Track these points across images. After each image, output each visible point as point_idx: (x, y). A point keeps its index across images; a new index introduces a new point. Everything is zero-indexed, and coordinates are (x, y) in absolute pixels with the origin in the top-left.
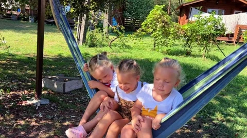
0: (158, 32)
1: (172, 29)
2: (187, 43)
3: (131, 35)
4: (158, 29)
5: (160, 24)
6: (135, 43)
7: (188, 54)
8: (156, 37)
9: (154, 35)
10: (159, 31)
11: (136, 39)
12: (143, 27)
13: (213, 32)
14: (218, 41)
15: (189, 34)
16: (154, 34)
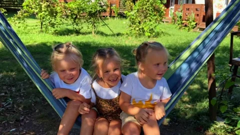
0: (43, 12)
1: (58, 8)
2: (75, 22)
3: (12, 18)
4: (43, 9)
5: (44, 3)
6: (19, 27)
7: (78, 32)
8: (43, 18)
9: (41, 16)
10: (45, 11)
11: (19, 23)
12: (25, 7)
13: (99, 9)
14: (104, 16)
15: (76, 12)
16: (39, 14)
